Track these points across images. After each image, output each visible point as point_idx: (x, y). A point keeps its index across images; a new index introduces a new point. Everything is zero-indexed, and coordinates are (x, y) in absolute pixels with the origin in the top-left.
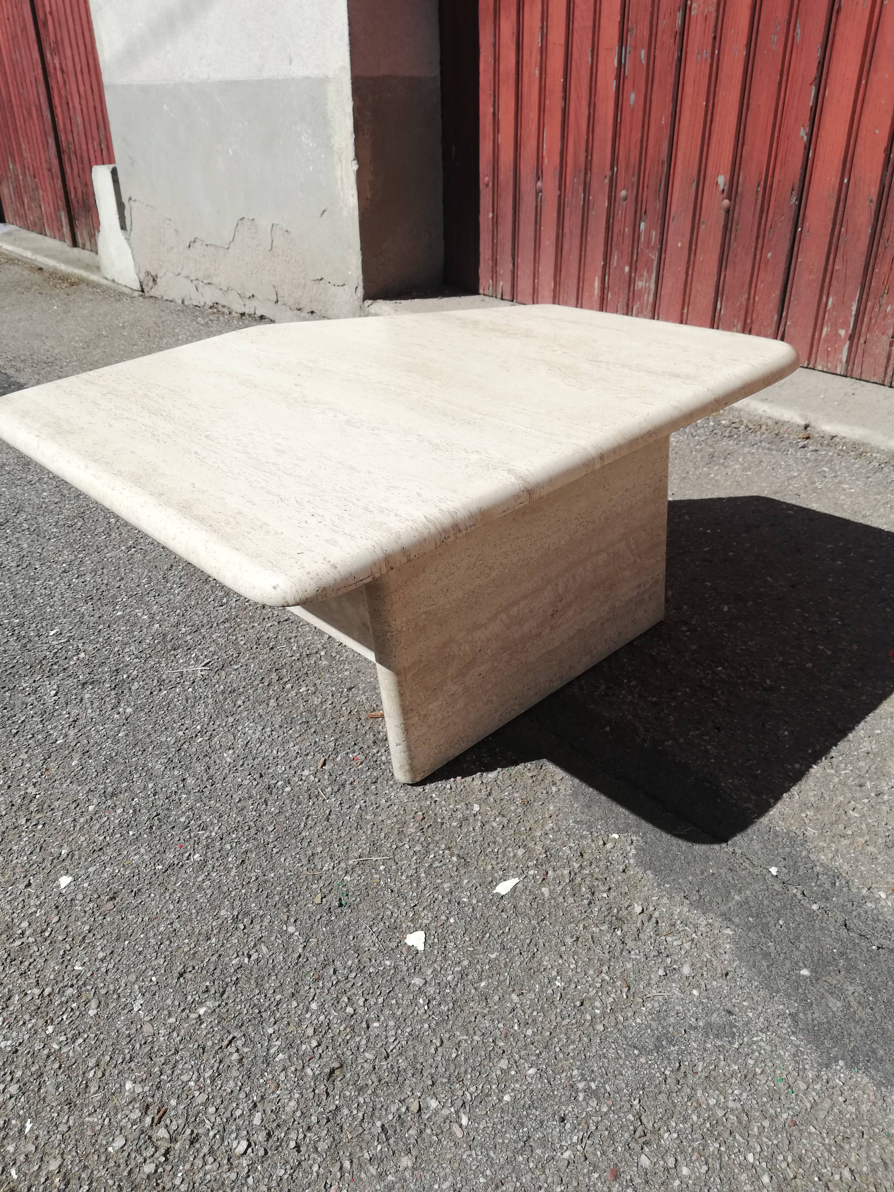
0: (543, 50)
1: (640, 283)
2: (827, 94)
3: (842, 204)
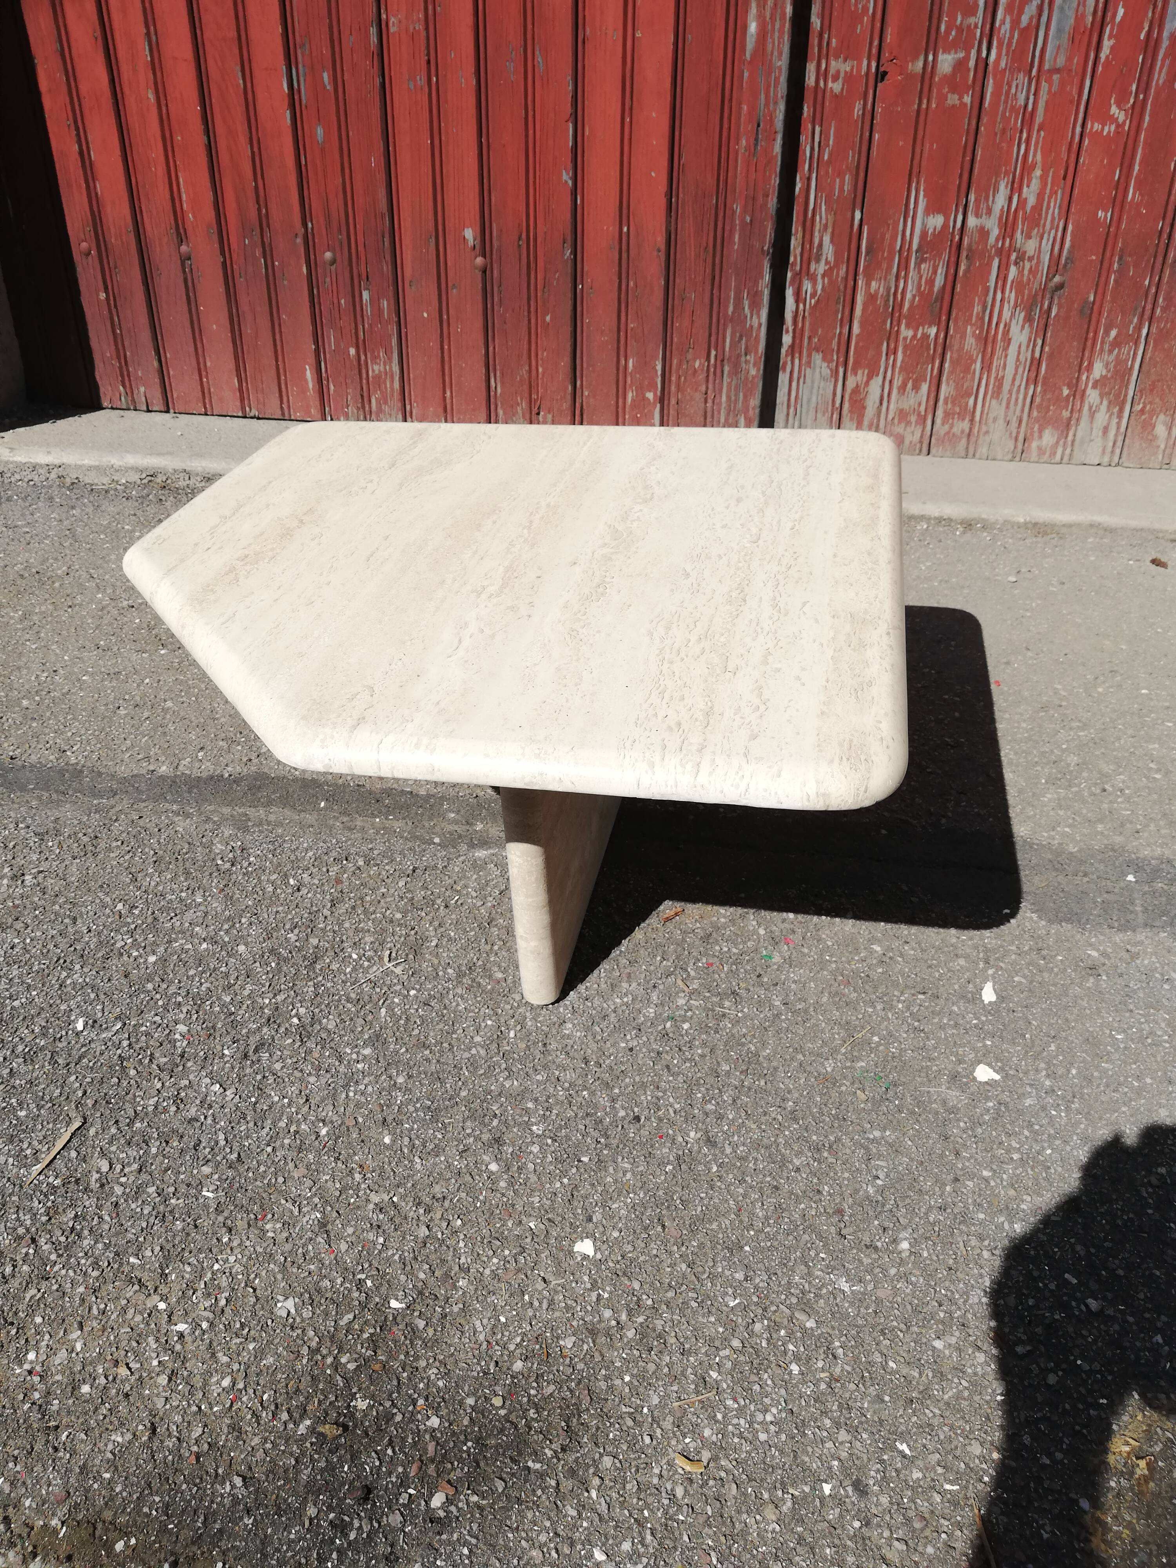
0: (156, 65)
1: (376, 367)
2: (587, 133)
3: (624, 255)
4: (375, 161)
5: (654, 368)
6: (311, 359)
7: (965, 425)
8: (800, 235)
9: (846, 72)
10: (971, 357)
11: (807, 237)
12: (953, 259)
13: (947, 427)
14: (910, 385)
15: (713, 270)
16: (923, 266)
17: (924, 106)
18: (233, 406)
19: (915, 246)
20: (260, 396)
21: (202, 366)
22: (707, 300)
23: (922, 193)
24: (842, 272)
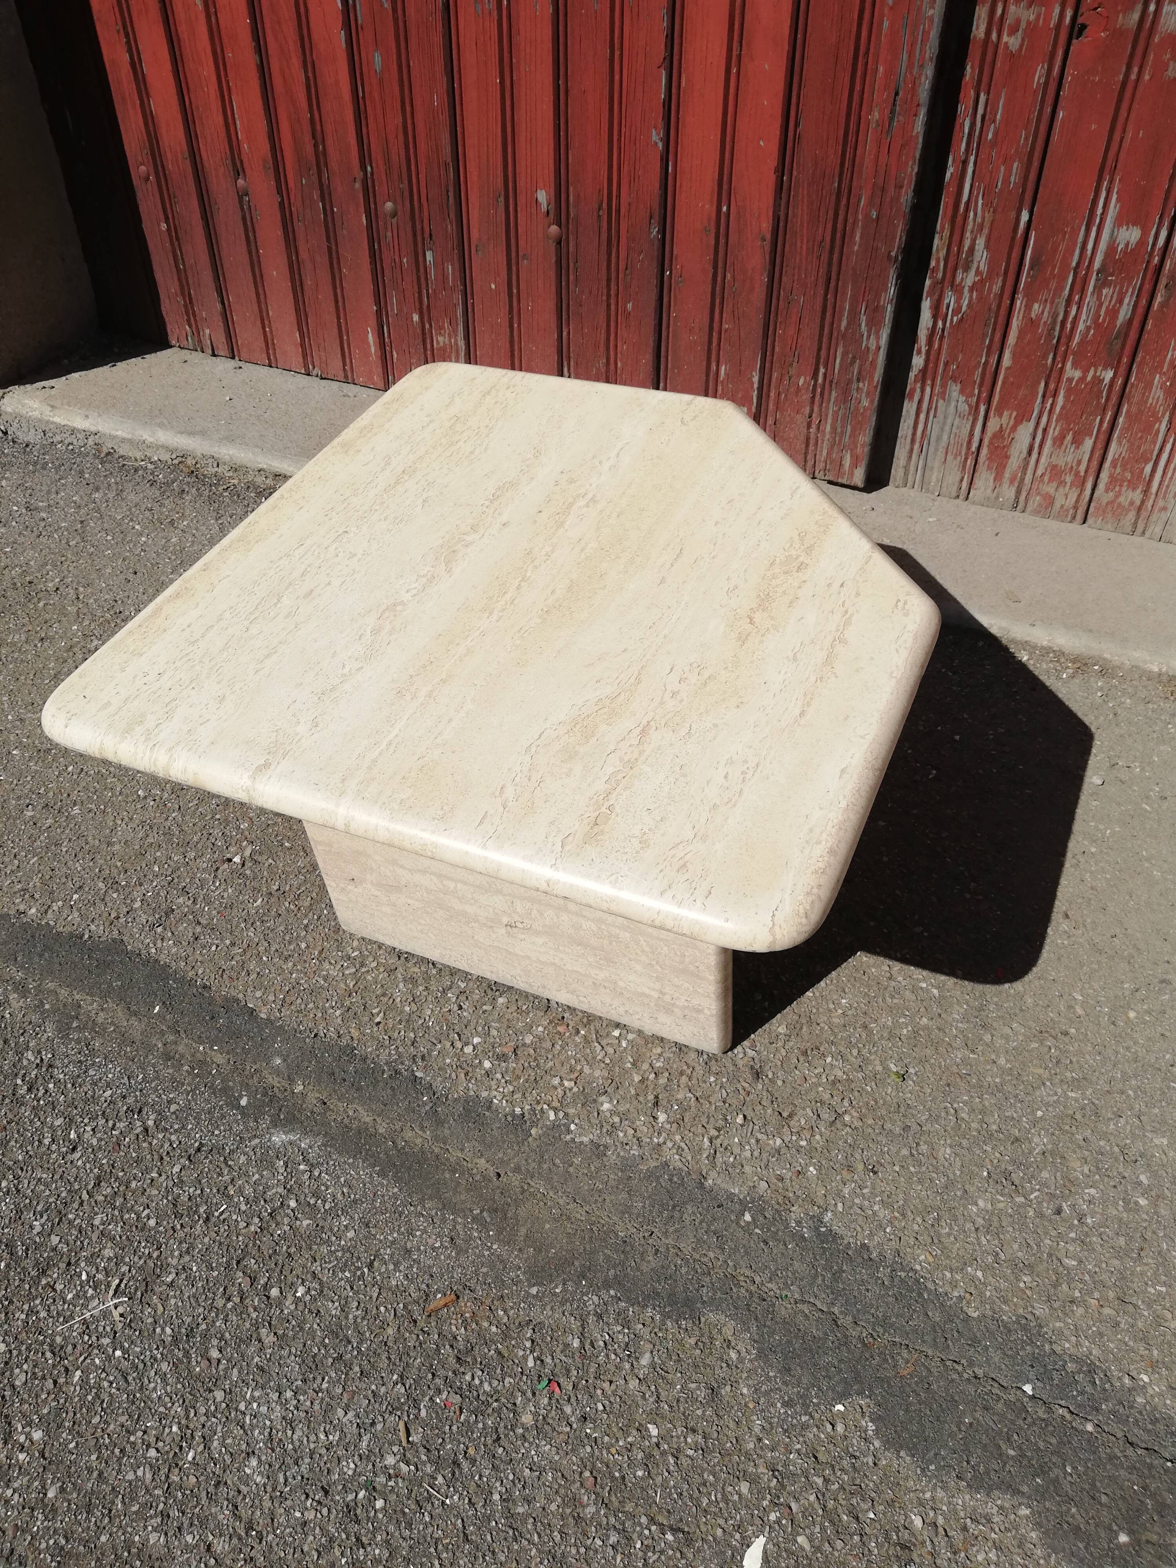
1: (441, 339)
2: (683, 84)
3: (722, 241)
4: (438, 100)
5: (750, 380)
6: (373, 321)
7: (1137, 496)
8: (946, 233)
9: (1029, 23)
10: (1154, 414)
11: (956, 238)
12: (1147, 287)
13: (1111, 494)
14: (1069, 437)
15: (829, 271)
16: (1104, 291)
17: (1133, 77)
18: (296, 360)
19: (1097, 265)
20: (323, 354)
21: (265, 314)
22: (818, 307)
23: (1115, 197)
24: (996, 288)
